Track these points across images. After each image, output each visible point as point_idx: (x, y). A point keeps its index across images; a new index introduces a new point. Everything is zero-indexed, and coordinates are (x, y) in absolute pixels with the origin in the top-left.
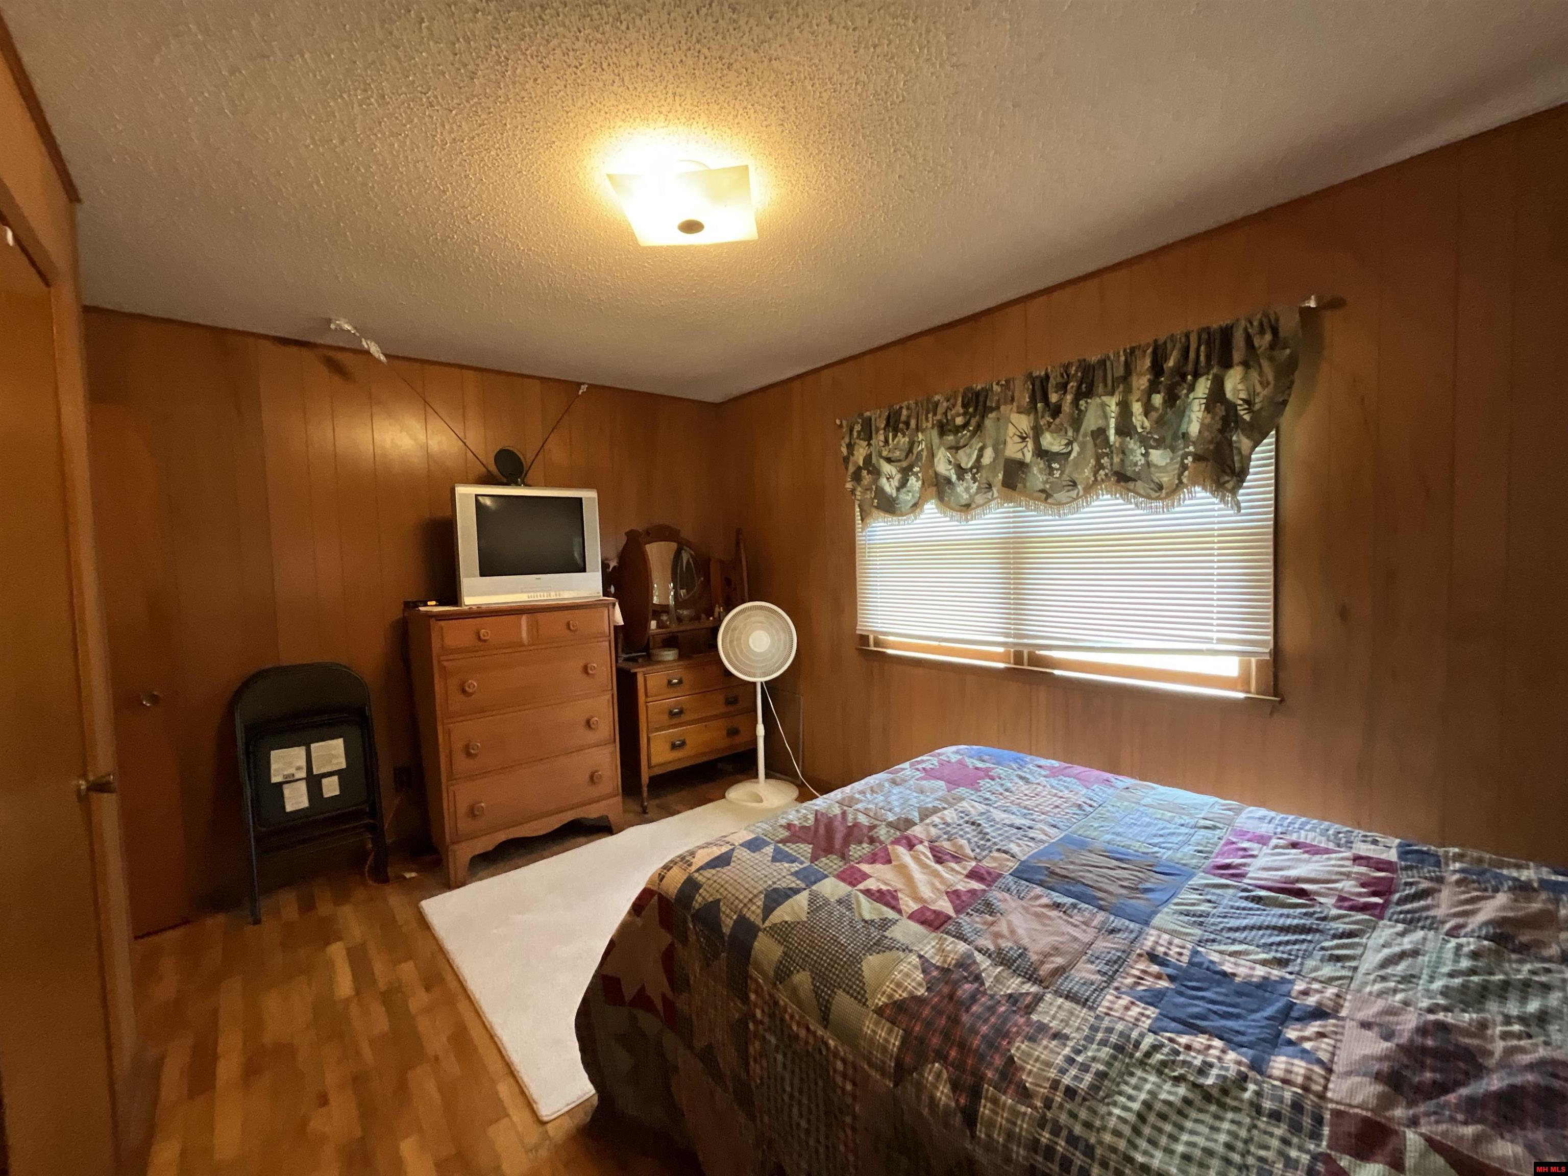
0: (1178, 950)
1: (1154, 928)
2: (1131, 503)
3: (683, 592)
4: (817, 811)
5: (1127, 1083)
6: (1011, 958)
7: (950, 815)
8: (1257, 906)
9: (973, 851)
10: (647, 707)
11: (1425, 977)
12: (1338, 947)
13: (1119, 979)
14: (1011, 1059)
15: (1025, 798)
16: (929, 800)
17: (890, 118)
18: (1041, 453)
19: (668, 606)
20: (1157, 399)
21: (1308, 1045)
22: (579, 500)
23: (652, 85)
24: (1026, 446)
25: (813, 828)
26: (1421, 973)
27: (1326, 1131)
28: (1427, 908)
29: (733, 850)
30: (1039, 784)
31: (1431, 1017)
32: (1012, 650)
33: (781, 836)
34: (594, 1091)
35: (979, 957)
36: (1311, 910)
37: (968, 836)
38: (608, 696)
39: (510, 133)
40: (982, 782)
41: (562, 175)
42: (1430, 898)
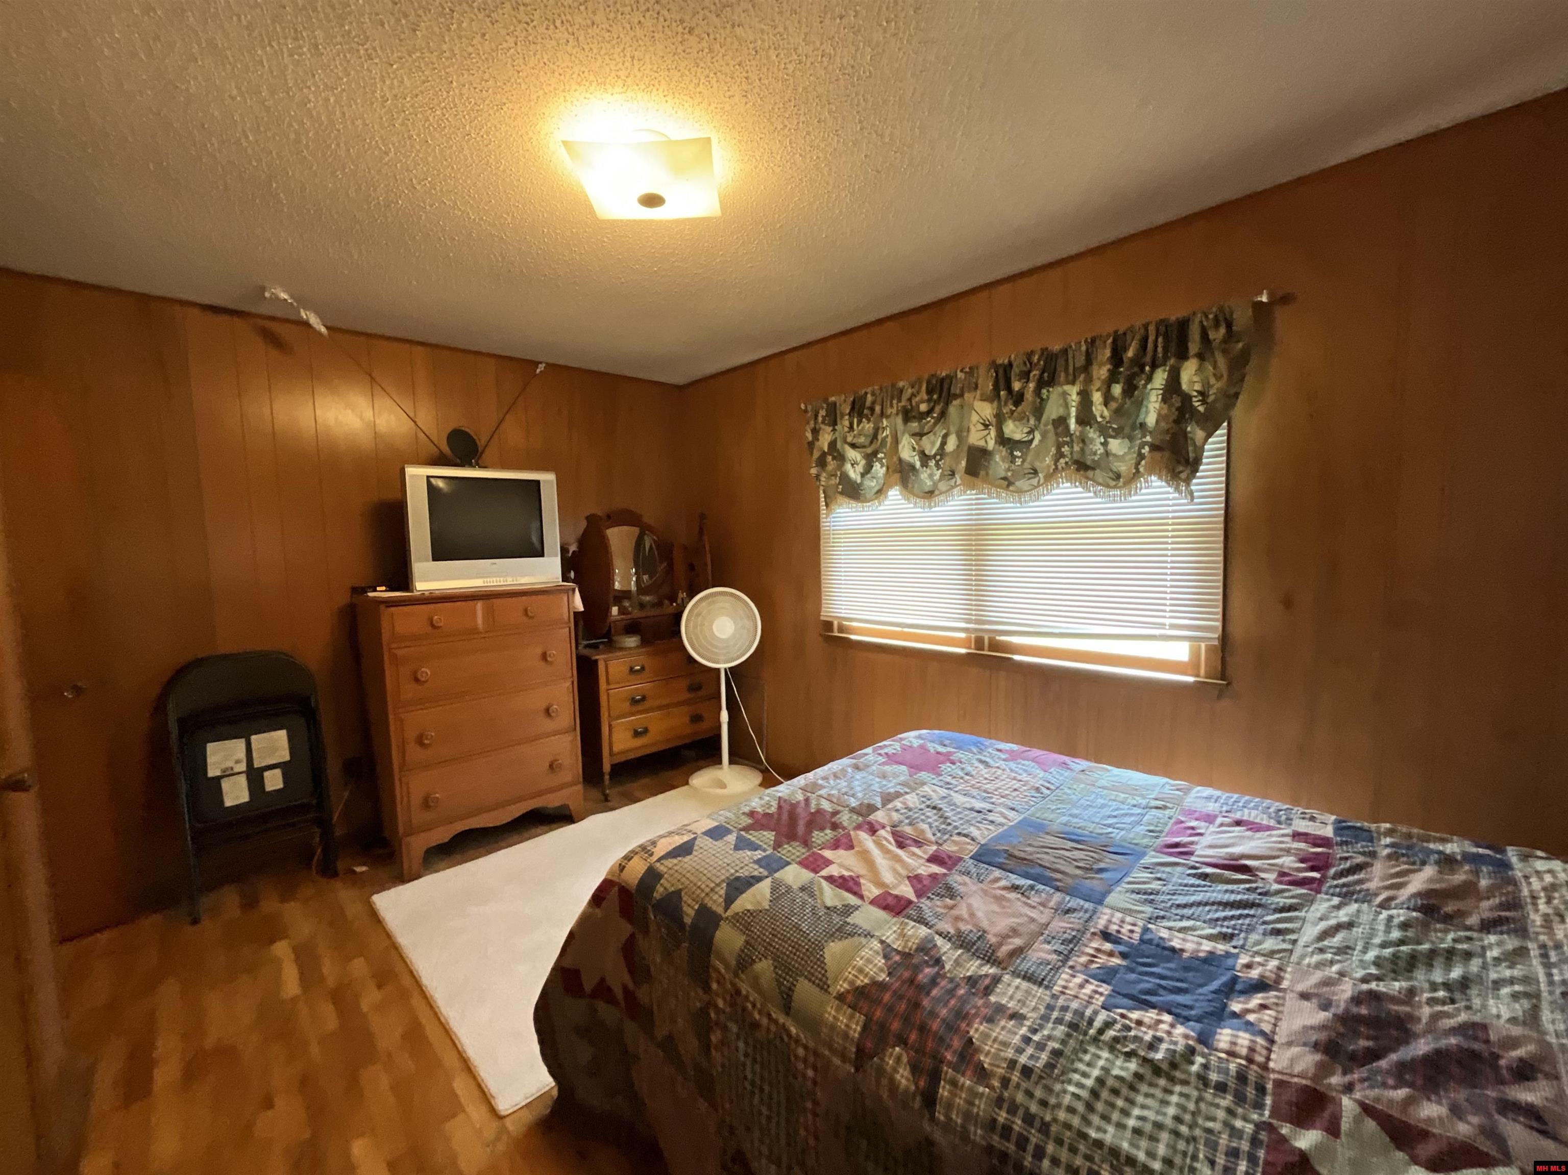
0: (1130, 927)
1: (1107, 907)
2: (1090, 491)
3: (645, 577)
4: (780, 798)
5: (1081, 1060)
6: (970, 941)
7: (912, 799)
8: (1203, 883)
9: (934, 835)
10: (608, 694)
11: (1359, 948)
12: (1279, 921)
13: (1074, 958)
14: (970, 1041)
15: (985, 782)
16: (890, 785)
17: (857, 94)
18: (1003, 440)
19: (630, 591)
20: (1117, 389)
21: (1251, 1017)
22: (537, 483)
23: (609, 46)
24: (989, 433)
25: (776, 816)
26: (1356, 945)
27: (1268, 1101)
28: (1361, 882)
29: (695, 839)
30: (998, 768)
31: (1365, 987)
32: (973, 636)
33: (744, 824)
34: (553, 1084)
35: (939, 941)
36: (1254, 885)
37: (930, 820)
38: (568, 684)
39: (457, 91)
40: (943, 767)
41: (514, 140)
42: (1364, 871)
